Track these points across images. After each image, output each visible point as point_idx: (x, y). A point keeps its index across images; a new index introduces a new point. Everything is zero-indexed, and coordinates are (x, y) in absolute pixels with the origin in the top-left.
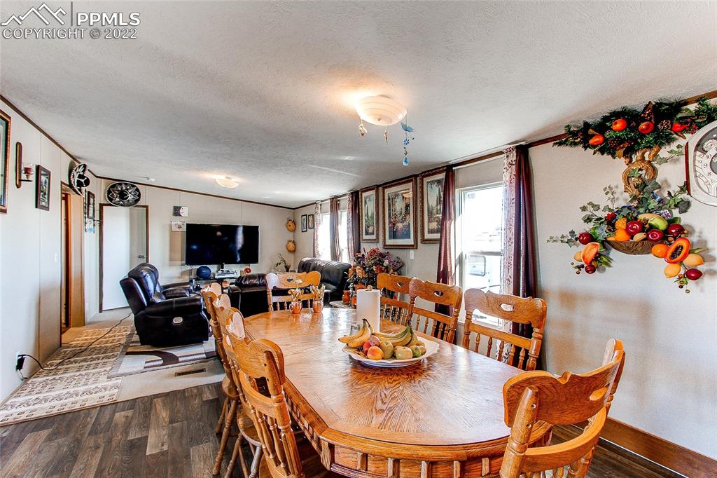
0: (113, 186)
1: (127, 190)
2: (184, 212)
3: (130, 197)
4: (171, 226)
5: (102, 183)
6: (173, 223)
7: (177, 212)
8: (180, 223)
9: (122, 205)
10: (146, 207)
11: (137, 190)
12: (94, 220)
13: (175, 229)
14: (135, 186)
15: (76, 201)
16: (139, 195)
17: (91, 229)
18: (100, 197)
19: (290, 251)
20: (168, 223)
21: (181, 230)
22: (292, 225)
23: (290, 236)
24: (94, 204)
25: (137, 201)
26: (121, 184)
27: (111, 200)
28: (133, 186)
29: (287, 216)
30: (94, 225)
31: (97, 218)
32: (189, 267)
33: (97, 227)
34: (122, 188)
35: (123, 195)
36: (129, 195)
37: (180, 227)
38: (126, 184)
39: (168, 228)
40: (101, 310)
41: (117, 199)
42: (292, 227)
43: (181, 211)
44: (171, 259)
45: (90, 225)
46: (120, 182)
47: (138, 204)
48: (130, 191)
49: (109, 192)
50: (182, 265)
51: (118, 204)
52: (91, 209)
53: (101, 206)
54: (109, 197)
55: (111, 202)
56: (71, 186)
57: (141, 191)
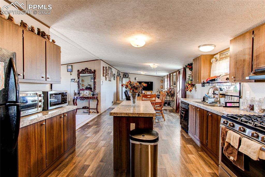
2: (137, 79)
3: (127, 76)
5: (122, 73)
7: (135, 79)
10: (130, 78)
12: (121, 81)
14: (128, 74)
15: (118, 78)
17: (120, 83)
19: (161, 88)
22: (162, 81)
23: (162, 84)
25: (128, 77)
29: (161, 79)
35: (126, 76)
40: (122, 99)
46: (125, 73)
49: (123, 75)
53: (122, 78)
55: (124, 77)
56: (118, 75)
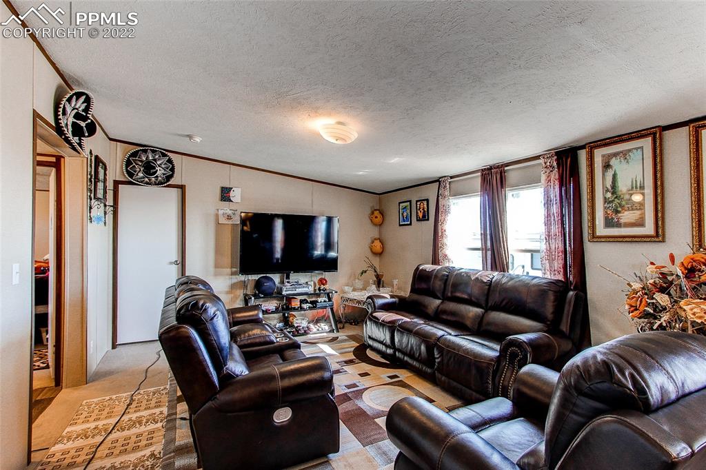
0: (134, 154)
1: (155, 160)
2: (236, 195)
3: (160, 172)
4: (217, 216)
5: (118, 148)
6: (221, 212)
7: (225, 194)
8: (230, 212)
9: (147, 183)
10: (182, 188)
11: (170, 161)
12: (105, 206)
13: (222, 220)
14: (166, 155)
16: (173, 170)
17: (99, 219)
18: (115, 171)
19: (375, 254)
20: (212, 211)
21: (230, 222)
22: (378, 216)
23: (374, 232)
24: (105, 180)
25: (169, 178)
26: (145, 151)
27: (131, 175)
28: (164, 155)
29: (371, 205)
30: (105, 213)
31: (110, 202)
32: (242, 278)
33: (110, 217)
34: (147, 157)
35: (149, 168)
36: (158, 168)
37: (229, 218)
38: (153, 151)
39: (212, 219)
40: (114, 346)
41: (141, 175)
42: (379, 219)
43: (232, 194)
44: (217, 266)
45: (98, 211)
46: (145, 149)
47: (171, 182)
48: (159, 163)
49: (128, 163)
50: (233, 274)
51: (142, 182)
52: (100, 185)
53: (117, 183)
54: (127, 171)
55: (131, 179)
56: (58, 129)
57: (175, 163)
